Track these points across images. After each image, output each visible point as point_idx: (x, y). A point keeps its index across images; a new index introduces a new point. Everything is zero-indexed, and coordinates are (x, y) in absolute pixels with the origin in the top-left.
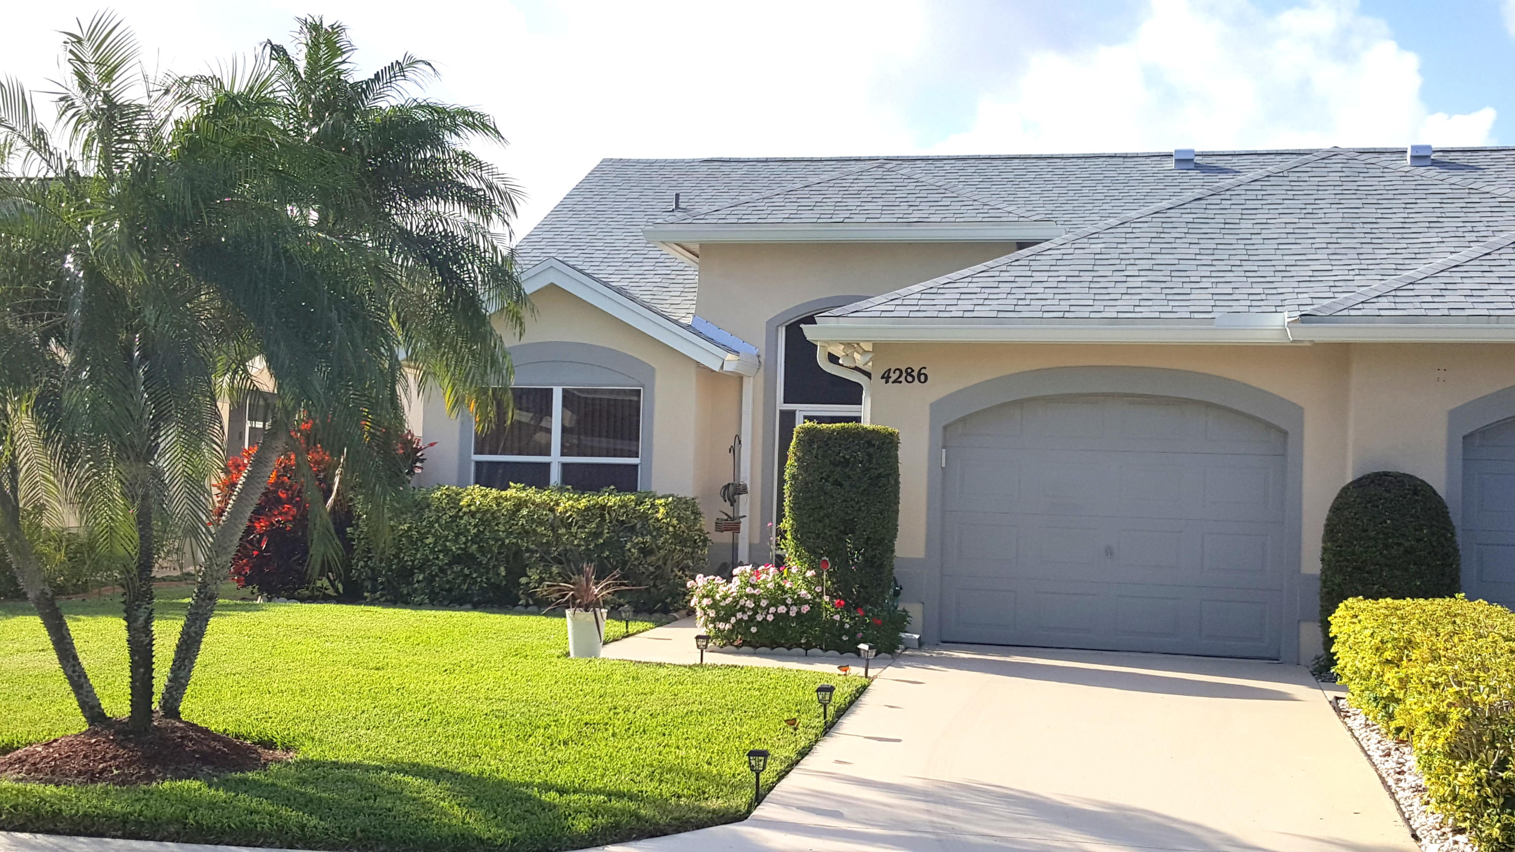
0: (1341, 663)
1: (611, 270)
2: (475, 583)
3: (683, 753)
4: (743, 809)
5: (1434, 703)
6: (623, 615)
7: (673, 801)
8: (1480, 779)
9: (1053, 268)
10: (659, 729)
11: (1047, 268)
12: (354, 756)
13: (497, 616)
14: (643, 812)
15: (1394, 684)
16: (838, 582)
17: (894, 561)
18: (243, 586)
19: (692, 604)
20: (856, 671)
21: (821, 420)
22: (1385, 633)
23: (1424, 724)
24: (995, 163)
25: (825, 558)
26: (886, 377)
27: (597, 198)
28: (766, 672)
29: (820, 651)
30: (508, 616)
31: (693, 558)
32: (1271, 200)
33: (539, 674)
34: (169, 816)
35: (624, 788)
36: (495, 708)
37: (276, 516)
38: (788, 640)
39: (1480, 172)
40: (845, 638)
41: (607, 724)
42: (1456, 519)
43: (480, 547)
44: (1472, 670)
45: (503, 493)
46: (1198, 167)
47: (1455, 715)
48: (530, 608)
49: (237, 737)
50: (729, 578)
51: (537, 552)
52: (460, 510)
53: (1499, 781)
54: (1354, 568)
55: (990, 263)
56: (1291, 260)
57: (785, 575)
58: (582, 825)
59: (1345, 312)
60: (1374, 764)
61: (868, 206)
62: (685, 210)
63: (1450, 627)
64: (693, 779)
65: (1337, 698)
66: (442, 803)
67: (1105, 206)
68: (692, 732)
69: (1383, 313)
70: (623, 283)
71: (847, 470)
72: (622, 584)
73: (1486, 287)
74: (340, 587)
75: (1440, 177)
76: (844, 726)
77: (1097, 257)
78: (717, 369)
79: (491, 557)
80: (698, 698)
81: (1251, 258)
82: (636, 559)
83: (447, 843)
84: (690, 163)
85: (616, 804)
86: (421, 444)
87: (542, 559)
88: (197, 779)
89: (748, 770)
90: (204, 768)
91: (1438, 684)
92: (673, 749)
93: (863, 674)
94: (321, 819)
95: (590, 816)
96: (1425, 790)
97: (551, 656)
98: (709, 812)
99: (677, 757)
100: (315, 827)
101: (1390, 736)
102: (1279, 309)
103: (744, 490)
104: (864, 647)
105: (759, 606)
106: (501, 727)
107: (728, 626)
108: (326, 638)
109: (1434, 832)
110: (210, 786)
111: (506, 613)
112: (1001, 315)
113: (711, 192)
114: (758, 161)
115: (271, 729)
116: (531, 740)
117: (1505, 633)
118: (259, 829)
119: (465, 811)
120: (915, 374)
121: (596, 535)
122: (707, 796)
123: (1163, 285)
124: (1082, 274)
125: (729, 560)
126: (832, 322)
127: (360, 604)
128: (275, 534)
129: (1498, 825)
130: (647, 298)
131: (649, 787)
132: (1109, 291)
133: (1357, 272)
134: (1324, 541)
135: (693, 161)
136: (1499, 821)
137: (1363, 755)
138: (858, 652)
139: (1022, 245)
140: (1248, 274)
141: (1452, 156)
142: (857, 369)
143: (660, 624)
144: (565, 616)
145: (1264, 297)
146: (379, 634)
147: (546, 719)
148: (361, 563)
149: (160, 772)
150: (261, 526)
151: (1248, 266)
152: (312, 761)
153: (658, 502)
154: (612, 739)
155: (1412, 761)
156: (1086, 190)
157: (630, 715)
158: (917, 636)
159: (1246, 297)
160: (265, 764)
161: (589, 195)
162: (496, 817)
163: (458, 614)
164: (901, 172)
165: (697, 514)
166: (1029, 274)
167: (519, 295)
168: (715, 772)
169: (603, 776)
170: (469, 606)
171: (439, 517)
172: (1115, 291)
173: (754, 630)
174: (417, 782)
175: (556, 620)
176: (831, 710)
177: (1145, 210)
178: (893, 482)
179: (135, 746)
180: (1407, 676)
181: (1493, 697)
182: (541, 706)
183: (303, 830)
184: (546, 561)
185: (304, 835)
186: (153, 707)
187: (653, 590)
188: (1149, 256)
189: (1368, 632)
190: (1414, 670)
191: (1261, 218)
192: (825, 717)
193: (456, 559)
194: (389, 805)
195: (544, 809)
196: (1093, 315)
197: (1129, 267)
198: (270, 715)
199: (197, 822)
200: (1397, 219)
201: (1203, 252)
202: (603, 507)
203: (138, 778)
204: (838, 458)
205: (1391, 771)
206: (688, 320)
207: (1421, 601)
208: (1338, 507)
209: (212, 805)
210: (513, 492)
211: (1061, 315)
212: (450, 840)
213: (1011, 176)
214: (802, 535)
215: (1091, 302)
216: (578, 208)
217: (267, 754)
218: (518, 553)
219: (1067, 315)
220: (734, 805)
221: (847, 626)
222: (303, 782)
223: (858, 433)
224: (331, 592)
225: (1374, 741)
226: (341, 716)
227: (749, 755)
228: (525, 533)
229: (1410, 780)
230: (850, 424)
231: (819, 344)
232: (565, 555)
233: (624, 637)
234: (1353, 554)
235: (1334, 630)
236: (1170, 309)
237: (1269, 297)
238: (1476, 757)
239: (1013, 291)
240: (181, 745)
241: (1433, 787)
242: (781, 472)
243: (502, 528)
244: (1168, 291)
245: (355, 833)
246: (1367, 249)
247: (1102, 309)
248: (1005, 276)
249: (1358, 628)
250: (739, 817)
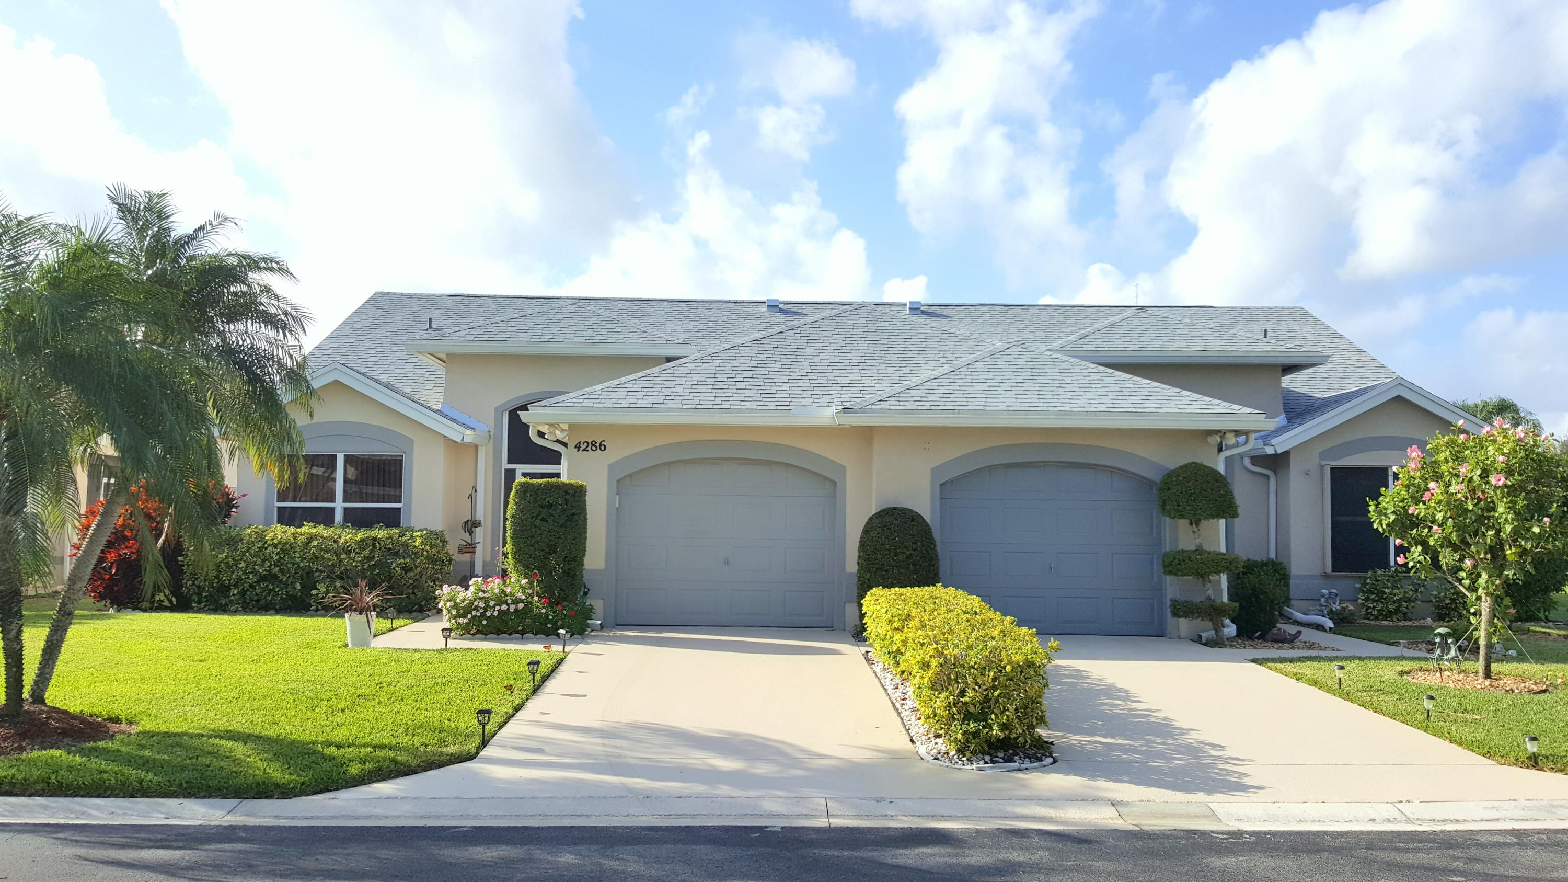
0: (869, 630)
1: (381, 370)
2: (278, 595)
3: (430, 714)
4: (473, 751)
5: (922, 656)
6: (389, 615)
7: (422, 749)
8: (949, 703)
9: (688, 375)
10: (413, 697)
11: (685, 375)
12: (182, 727)
13: (294, 618)
14: (399, 758)
15: (899, 644)
16: (545, 587)
17: (584, 572)
18: (98, 601)
19: (440, 606)
20: (557, 648)
21: (533, 475)
22: (893, 611)
23: (916, 669)
24: (652, 303)
25: (536, 571)
26: (578, 447)
27: (371, 320)
28: (492, 652)
29: (532, 636)
30: (302, 619)
31: (441, 573)
32: (825, 334)
33: (324, 661)
34: (36, 777)
35: (386, 741)
36: (290, 687)
37: (123, 549)
38: (509, 629)
39: (949, 319)
40: (549, 626)
41: (374, 695)
42: (937, 535)
43: (281, 569)
44: (944, 634)
45: (299, 530)
46: (781, 310)
47: (934, 663)
48: (319, 612)
49: (91, 716)
50: (467, 588)
51: (324, 572)
52: (266, 543)
53: (960, 704)
54: (877, 569)
55: (648, 371)
56: (837, 373)
57: (508, 583)
58: (355, 769)
59: (870, 407)
60: (888, 695)
61: (565, 331)
62: (436, 329)
63: (932, 606)
64: (437, 733)
65: (867, 652)
66: (248, 759)
67: (723, 334)
68: (437, 699)
69: (892, 407)
70: (391, 380)
71: (550, 511)
72: (387, 594)
73: (952, 392)
74: (174, 599)
75: (925, 323)
76: (547, 687)
77: (717, 368)
78: (459, 441)
79: (289, 577)
80: (442, 674)
81: (813, 371)
82: (399, 575)
83: (252, 789)
84: (440, 297)
85: (380, 753)
86: (236, 495)
87: (328, 576)
88: (58, 748)
89: (477, 723)
90: (65, 740)
91: (924, 643)
92: (423, 712)
93: (562, 650)
94: (155, 775)
95: (360, 763)
96: (918, 710)
97: (334, 647)
98: (448, 755)
99: (426, 717)
100: (150, 781)
101: (898, 676)
102: (830, 404)
103: (479, 524)
104: (562, 631)
105: (488, 605)
106: (294, 701)
107: (466, 621)
108: (162, 639)
109: (923, 737)
110: (69, 753)
111: (300, 616)
112: (655, 406)
113: (455, 317)
114: (489, 297)
115: (117, 709)
116: (317, 710)
117: (964, 609)
118: (107, 784)
119: (266, 764)
120: (598, 445)
121: (369, 559)
122: (447, 743)
123: (759, 388)
124: (707, 379)
125: (468, 574)
126: (540, 410)
127: (189, 612)
128: (122, 562)
129: (961, 731)
130: (408, 391)
131: (405, 740)
132: (725, 391)
133: (876, 381)
134: (859, 552)
135: (442, 295)
136: (961, 729)
137: (882, 688)
138: (558, 635)
139: (669, 360)
140: (811, 381)
141: (933, 308)
142: (558, 441)
143: (416, 620)
144: (344, 617)
145: (821, 396)
146: (203, 635)
147: (329, 694)
148: (190, 583)
149: (29, 745)
150: (112, 556)
151: (811, 376)
152: (149, 732)
153: (415, 534)
154: (378, 706)
155: (910, 691)
156: (711, 324)
157: (392, 688)
158: (600, 622)
159: (810, 396)
160: (113, 735)
161: (365, 317)
162: (289, 768)
163: (264, 618)
164: (588, 308)
165: (444, 542)
166: (673, 379)
167: (308, 387)
168: (453, 726)
169: (370, 734)
170: (272, 612)
171: (250, 548)
172: (728, 391)
173: (484, 622)
174: (230, 744)
175: (339, 620)
176: (538, 677)
177: (746, 339)
178: (583, 519)
179: (10, 726)
180: (906, 638)
181: (956, 651)
182: (325, 684)
183: (141, 784)
184: (332, 578)
185: (142, 787)
186: (24, 696)
187: (412, 596)
188: (750, 369)
189: (884, 610)
190: (910, 635)
191: (819, 345)
192: (534, 682)
193: (263, 578)
194: (208, 763)
195: (325, 760)
196: (714, 407)
197: (737, 376)
198: (117, 698)
199: (58, 782)
200: (900, 348)
201: (783, 366)
202: (375, 539)
203: (12, 750)
204: (544, 503)
205: (899, 699)
206: (438, 407)
207: (916, 589)
208: (866, 531)
209: (70, 768)
210: (307, 529)
211: (694, 406)
212: (254, 786)
213: (662, 312)
214: (519, 556)
215: (713, 398)
216: (357, 326)
217: (114, 727)
218: (310, 573)
219: (698, 406)
220: (467, 749)
221: (550, 617)
222: (143, 747)
223: (559, 486)
224: (166, 603)
225: (888, 679)
226: (172, 698)
227: (477, 713)
228: (315, 558)
229: (910, 704)
230: (553, 479)
231: (531, 425)
232: (346, 573)
233: (389, 631)
234: (876, 559)
235: (864, 609)
236: (763, 403)
237: (824, 396)
238: (947, 689)
239: (663, 390)
240: (46, 723)
241: (922, 709)
242: (505, 513)
243: (297, 555)
244: (762, 392)
245: (181, 785)
246: (882, 367)
247: (720, 403)
248: (658, 380)
249: (878, 607)
250: (470, 757)
